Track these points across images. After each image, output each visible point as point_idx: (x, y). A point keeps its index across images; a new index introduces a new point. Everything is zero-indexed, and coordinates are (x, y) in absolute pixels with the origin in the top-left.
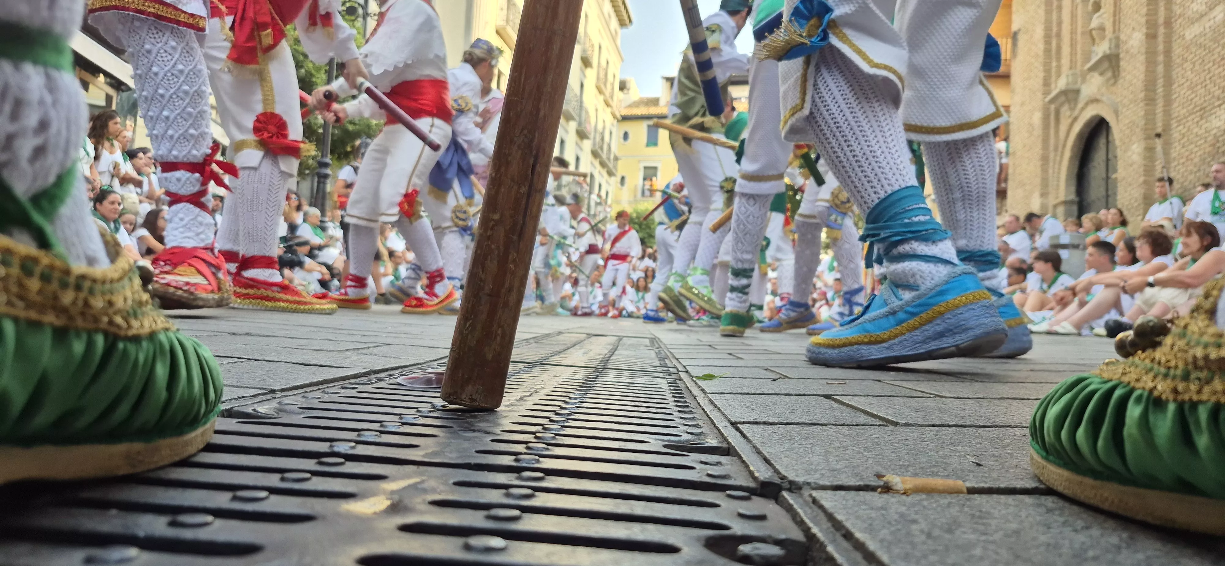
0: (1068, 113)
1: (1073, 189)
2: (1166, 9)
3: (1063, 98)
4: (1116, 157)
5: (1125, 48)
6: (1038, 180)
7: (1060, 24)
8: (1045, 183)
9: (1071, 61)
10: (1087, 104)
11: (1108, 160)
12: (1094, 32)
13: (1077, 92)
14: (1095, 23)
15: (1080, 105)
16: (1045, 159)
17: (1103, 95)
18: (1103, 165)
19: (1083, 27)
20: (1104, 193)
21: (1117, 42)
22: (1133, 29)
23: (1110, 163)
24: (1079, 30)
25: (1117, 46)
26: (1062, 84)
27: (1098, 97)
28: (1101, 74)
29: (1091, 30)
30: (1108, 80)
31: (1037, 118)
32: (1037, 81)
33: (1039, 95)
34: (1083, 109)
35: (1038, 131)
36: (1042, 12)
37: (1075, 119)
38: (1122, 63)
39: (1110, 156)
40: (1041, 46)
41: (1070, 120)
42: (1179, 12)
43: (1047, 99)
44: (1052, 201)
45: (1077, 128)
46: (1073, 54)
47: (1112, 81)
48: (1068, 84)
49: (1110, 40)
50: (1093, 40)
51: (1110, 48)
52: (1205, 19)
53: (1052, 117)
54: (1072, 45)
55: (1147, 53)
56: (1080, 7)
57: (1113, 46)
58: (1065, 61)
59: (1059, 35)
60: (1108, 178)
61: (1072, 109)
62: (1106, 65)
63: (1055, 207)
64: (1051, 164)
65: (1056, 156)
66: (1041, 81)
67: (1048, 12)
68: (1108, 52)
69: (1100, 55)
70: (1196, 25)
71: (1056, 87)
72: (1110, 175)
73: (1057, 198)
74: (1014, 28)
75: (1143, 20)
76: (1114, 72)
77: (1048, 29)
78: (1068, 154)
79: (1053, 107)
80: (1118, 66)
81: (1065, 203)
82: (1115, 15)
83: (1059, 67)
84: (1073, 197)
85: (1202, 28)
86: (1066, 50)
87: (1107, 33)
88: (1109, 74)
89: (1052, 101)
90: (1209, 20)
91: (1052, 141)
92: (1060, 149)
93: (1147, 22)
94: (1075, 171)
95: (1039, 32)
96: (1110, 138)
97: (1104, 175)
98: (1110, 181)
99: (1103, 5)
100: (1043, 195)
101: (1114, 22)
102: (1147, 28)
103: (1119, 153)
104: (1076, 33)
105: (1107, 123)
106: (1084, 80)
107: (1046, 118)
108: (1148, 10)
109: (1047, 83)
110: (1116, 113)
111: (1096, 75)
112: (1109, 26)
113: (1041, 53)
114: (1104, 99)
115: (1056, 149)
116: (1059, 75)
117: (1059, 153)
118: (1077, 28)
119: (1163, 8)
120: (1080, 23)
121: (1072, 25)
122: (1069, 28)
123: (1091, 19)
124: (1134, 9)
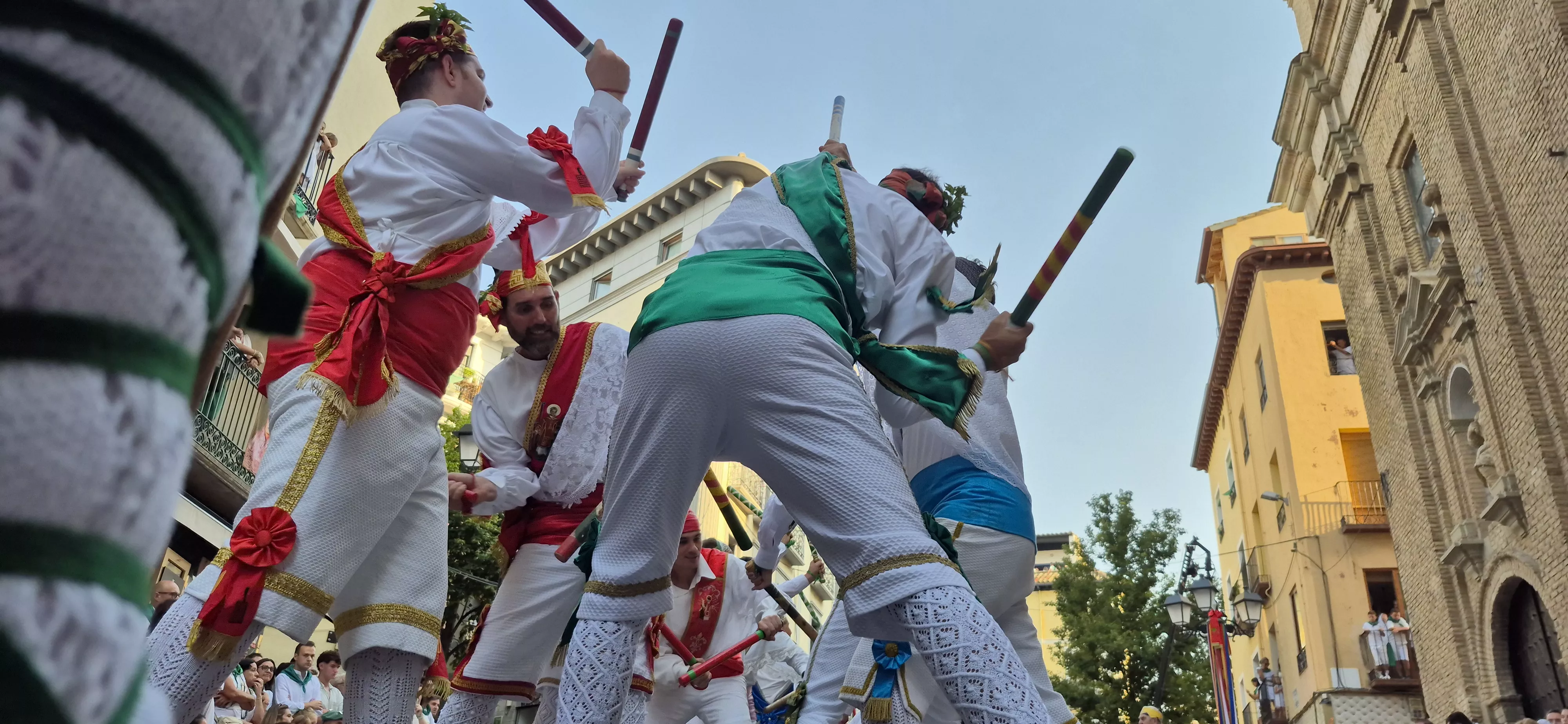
0: (1475, 576)
1: (1510, 681)
2: (1563, 438)
3: (1462, 557)
4: (1556, 633)
5: (1525, 488)
6: (1458, 670)
7: (1436, 462)
8: (1468, 674)
9: (1462, 508)
10: (1496, 563)
11: (1547, 640)
12: (1480, 470)
13: (1481, 547)
14: (1480, 459)
15: (1488, 565)
16: (1459, 639)
17: (1514, 550)
18: (1542, 647)
19: (1465, 464)
20: (1555, 687)
21: (1513, 481)
22: (1529, 464)
23: (1551, 643)
24: (1463, 469)
25: (1515, 487)
26: (1456, 537)
27: (1509, 553)
28: (1504, 523)
29: (1477, 467)
30: (1516, 531)
31: (1435, 583)
32: (1425, 535)
33: (1431, 553)
34: (1492, 570)
35: (1441, 603)
36: (1408, 448)
37: (1487, 584)
38: (1526, 508)
39: (1549, 634)
40: (1418, 490)
41: (1480, 585)
43: (1442, 559)
44: (1484, 701)
45: (1492, 595)
46: (1462, 499)
47: (1522, 532)
48: (1464, 538)
49: (1504, 479)
50: (1484, 480)
51: (1506, 490)
53: (1455, 581)
54: (1457, 487)
55: (1554, 493)
56: (1456, 441)
57: (1509, 487)
58: (1455, 509)
59: (1438, 475)
60: (1554, 664)
61: (1479, 570)
62: (1506, 511)
63: (1491, 707)
64: (1470, 647)
65: (1473, 633)
66: (1430, 536)
67: (1417, 447)
68: (1505, 495)
69: (1496, 499)
71: (1450, 541)
72: (1555, 660)
73: (1490, 694)
74: (1381, 468)
75: (1539, 452)
76: (1520, 520)
77: (1422, 468)
78: (1488, 632)
79: (1452, 568)
80: (1523, 512)
81: (1502, 701)
82: (1502, 448)
83: (1448, 516)
84: (1511, 693)
86: (1452, 494)
87: (1498, 470)
88: (1515, 523)
89: (1448, 561)
91: (1463, 615)
92: (1477, 625)
93: (1544, 455)
94: (1506, 655)
95: (1411, 472)
96: (1542, 609)
97: (1548, 661)
98: (1558, 669)
99: (1484, 436)
100: (1470, 690)
101: (1503, 456)
102: (1546, 462)
103: (1557, 629)
104: (1460, 473)
105: (1531, 588)
106: (1485, 532)
107: (1447, 583)
108: (1540, 440)
109: (1437, 537)
110: (1537, 572)
111: (1497, 524)
112: (1497, 461)
113: (1420, 499)
114: (1517, 555)
115: (1471, 626)
116: (1451, 526)
117: (1477, 631)
118: (1458, 467)
119: (1559, 437)
120: (1461, 460)
121: (1451, 462)
122: (1449, 465)
123: (1474, 454)
124: (1524, 439)
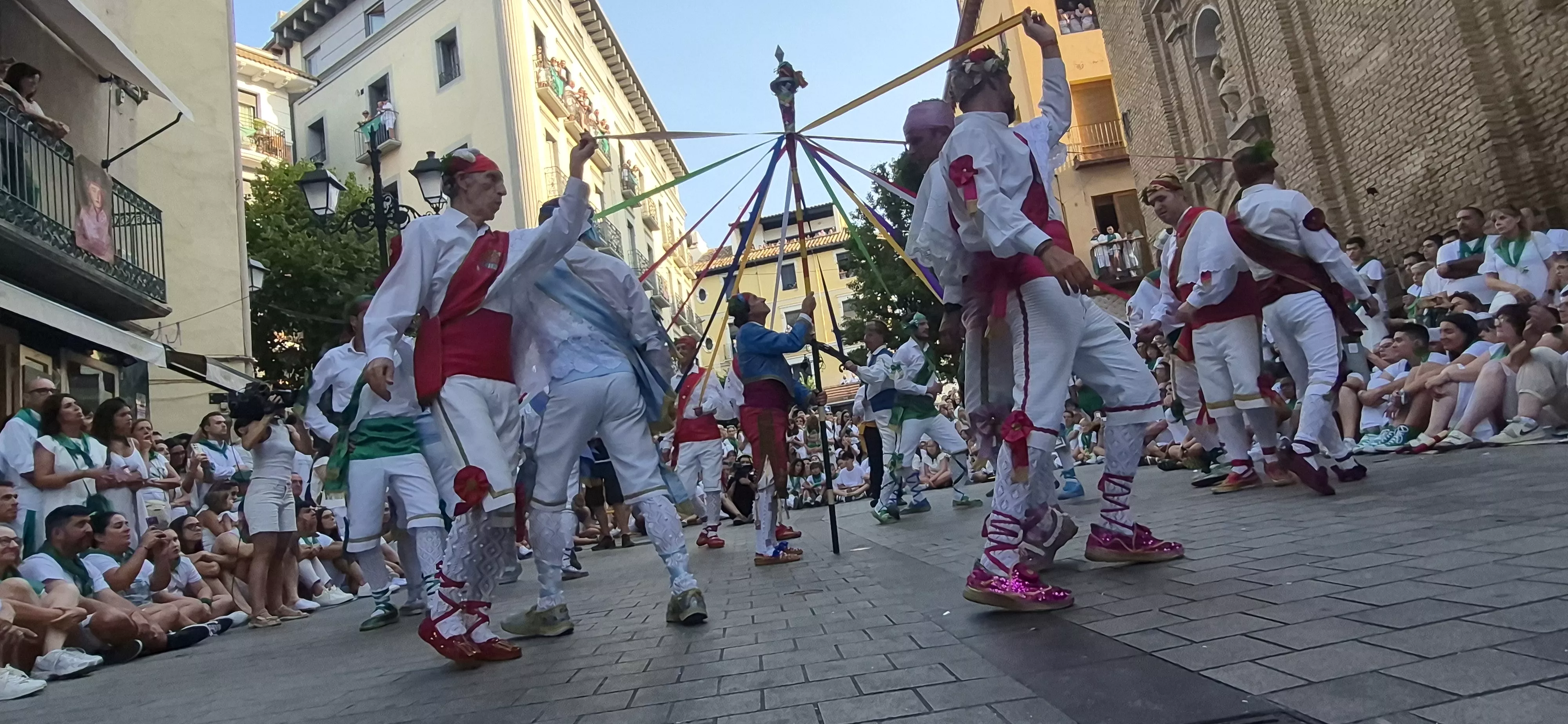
2: (1312, 60)
3: (1204, 174)
5: (1273, 108)
7: (1180, 97)
9: (1203, 133)
12: (1225, 99)
13: (1220, 162)
14: (1223, 88)
19: (1208, 95)
21: (1260, 104)
22: (1279, 86)
24: (1205, 100)
25: (1262, 108)
26: (1198, 159)
29: (1221, 97)
36: (1155, 87)
38: (1272, 124)
40: (1164, 123)
42: (1328, 60)
46: (1204, 125)
48: (1206, 157)
49: (1250, 103)
50: (1227, 107)
51: (1253, 112)
52: (1365, 61)
54: (1200, 116)
55: (1302, 108)
57: (1256, 108)
58: (1196, 134)
59: (1181, 109)
62: (1252, 130)
67: (1163, 86)
68: (1251, 116)
69: (1242, 121)
70: (1355, 69)
71: (1193, 164)
75: (1289, 75)
77: (1166, 104)
80: (1269, 128)
82: (1248, 76)
85: (1364, 72)
86: (1194, 122)
87: (1243, 96)
90: (1371, 62)
93: (1294, 76)
95: (1157, 108)
101: (1248, 82)
102: (1296, 82)
104: (1202, 104)
108: (1291, 63)
112: (1242, 88)
113: (1165, 129)
116: (1191, 149)
118: (1202, 99)
119: (1308, 59)
120: (1204, 92)
121: (1195, 95)
122: (1193, 99)
123: (1216, 86)
124: (1275, 65)
